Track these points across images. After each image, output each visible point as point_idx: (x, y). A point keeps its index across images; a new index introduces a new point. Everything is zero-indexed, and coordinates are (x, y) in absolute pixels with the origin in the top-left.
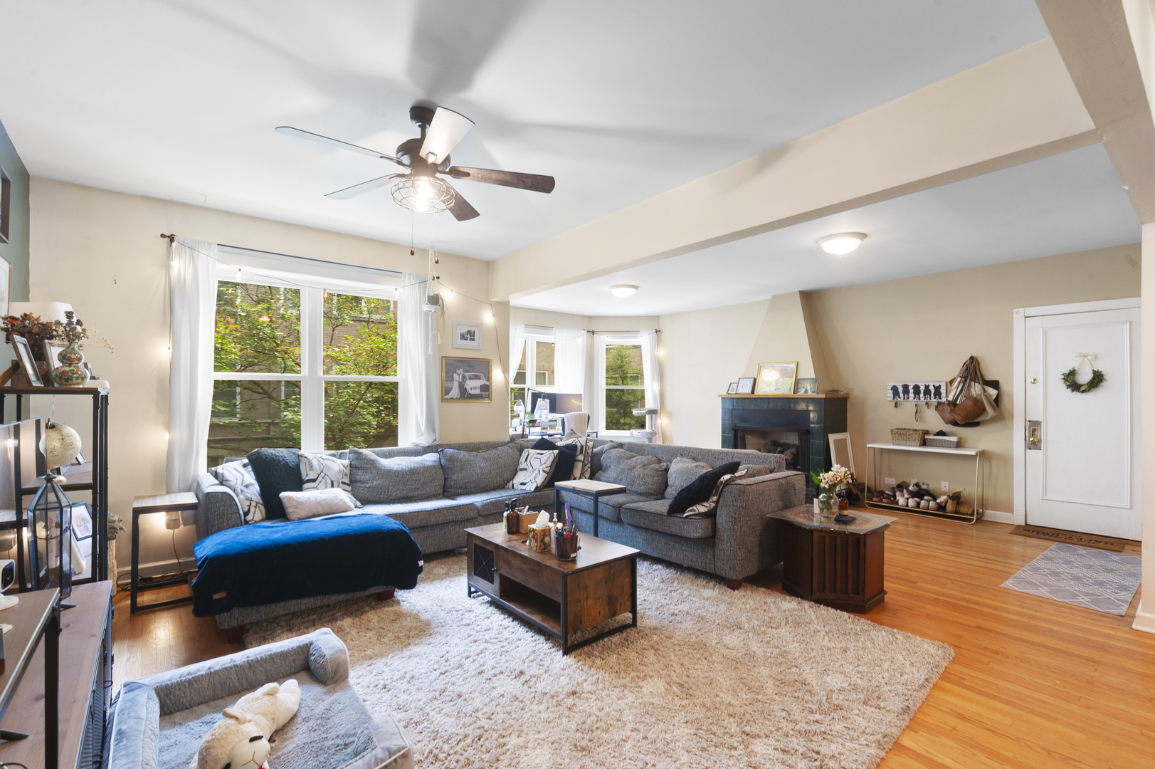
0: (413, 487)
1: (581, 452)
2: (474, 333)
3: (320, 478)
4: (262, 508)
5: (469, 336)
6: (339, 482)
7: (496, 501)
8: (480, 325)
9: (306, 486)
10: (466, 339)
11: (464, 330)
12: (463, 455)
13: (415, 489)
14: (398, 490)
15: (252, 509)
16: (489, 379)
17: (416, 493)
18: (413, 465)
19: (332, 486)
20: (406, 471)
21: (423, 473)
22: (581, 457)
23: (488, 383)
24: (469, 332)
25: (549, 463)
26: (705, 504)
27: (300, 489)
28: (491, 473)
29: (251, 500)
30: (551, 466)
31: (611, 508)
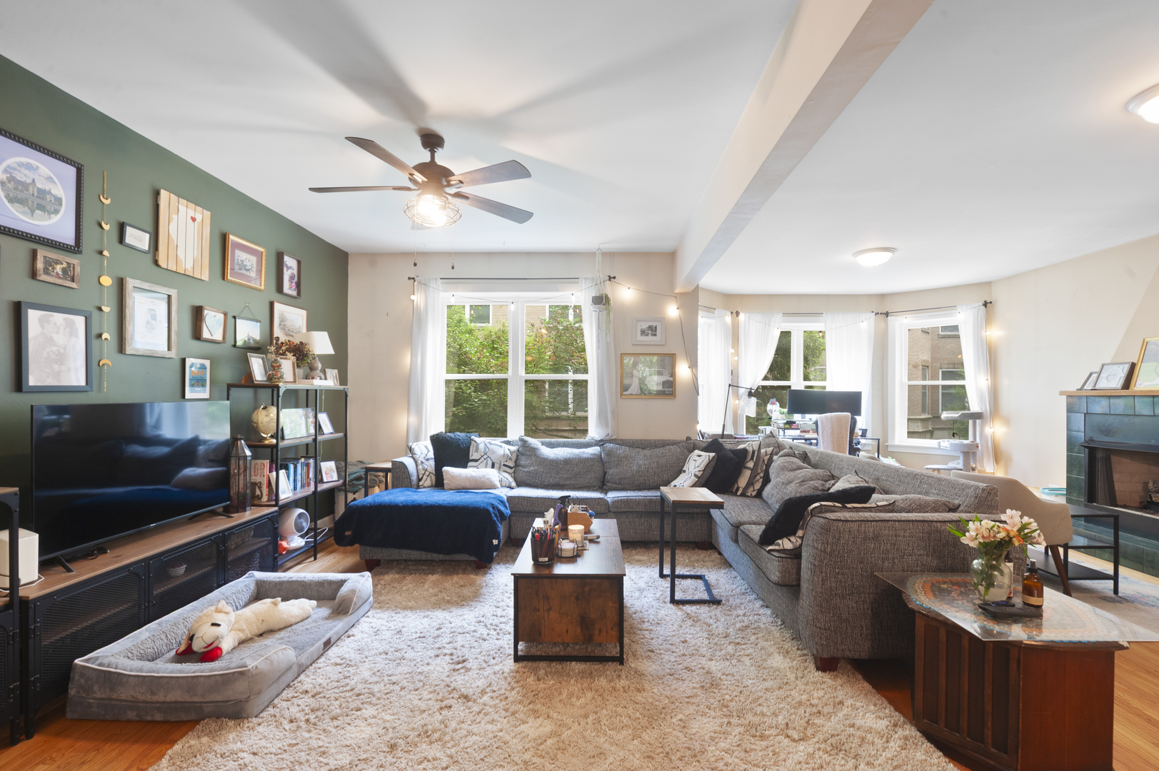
0: (565, 476)
1: (752, 459)
2: (656, 327)
3: (482, 459)
4: (433, 477)
5: (650, 332)
6: (500, 464)
7: (627, 499)
8: (662, 320)
9: (470, 464)
10: (647, 335)
11: (645, 326)
12: (622, 451)
13: (567, 478)
14: (550, 477)
15: (425, 477)
16: (673, 374)
17: (568, 482)
18: (569, 456)
19: (493, 466)
20: (561, 461)
21: (577, 465)
22: (751, 465)
23: (671, 379)
24: (650, 327)
25: (702, 467)
26: (793, 539)
27: (465, 466)
28: (648, 472)
29: (426, 470)
30: (704, 471)
31: (729, 525)
